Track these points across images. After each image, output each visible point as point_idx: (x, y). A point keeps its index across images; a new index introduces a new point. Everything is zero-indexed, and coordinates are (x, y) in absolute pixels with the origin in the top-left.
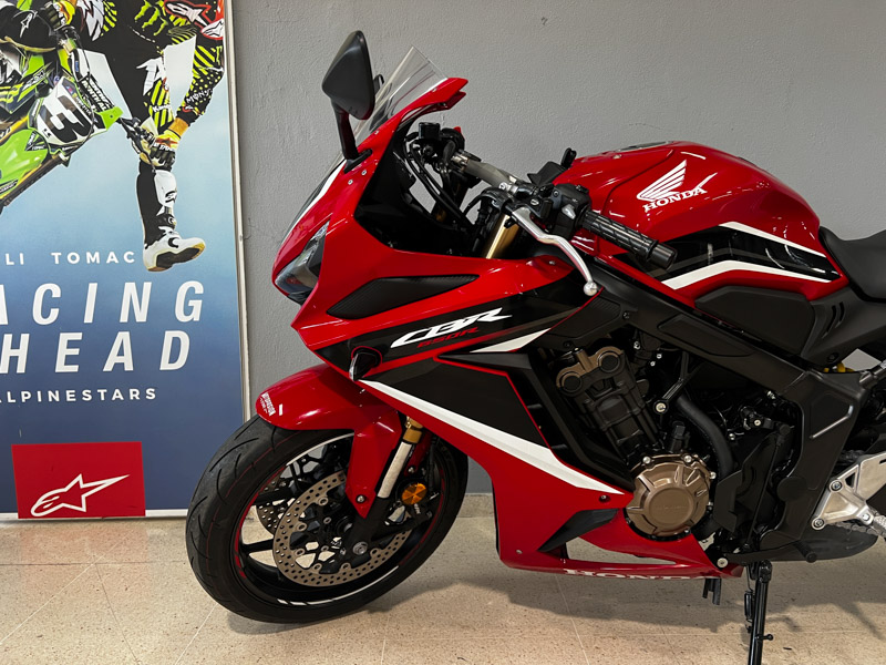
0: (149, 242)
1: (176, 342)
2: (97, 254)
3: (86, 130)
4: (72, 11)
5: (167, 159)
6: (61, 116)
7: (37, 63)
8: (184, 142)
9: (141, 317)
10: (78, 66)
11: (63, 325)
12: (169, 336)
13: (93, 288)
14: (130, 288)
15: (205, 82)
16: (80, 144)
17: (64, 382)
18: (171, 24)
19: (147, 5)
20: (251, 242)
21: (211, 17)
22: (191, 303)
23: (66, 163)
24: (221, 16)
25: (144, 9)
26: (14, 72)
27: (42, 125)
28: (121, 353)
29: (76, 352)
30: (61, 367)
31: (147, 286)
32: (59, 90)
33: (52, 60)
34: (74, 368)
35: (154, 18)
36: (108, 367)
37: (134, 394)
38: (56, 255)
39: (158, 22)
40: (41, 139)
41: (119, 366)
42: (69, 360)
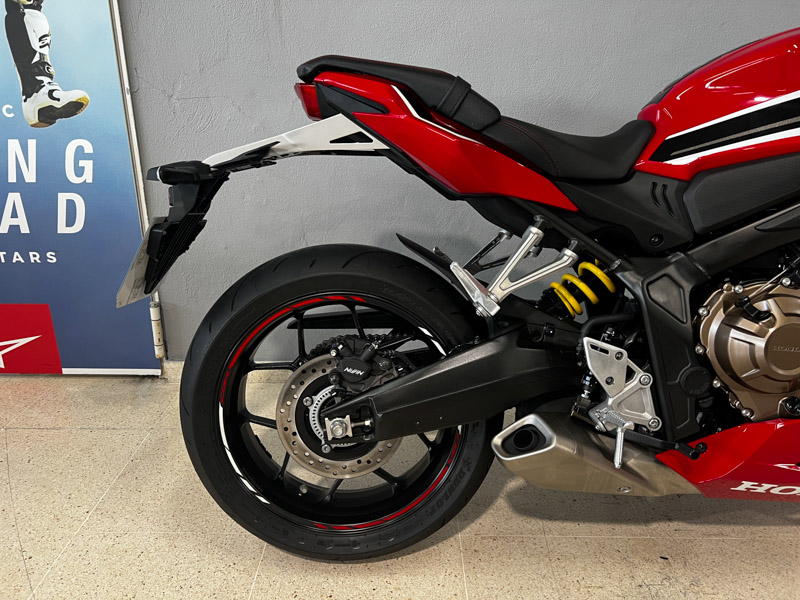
0: (28, 93)
1: (71, 205)
9: (30, 176)
12: (63, 198)
14: (14, 146)
20: (141, 95)
22: (82, 163)
28: (14, 215)
31: (32, 144)
36: (4, 229)
37: (34, 257)
41: (14, 229)
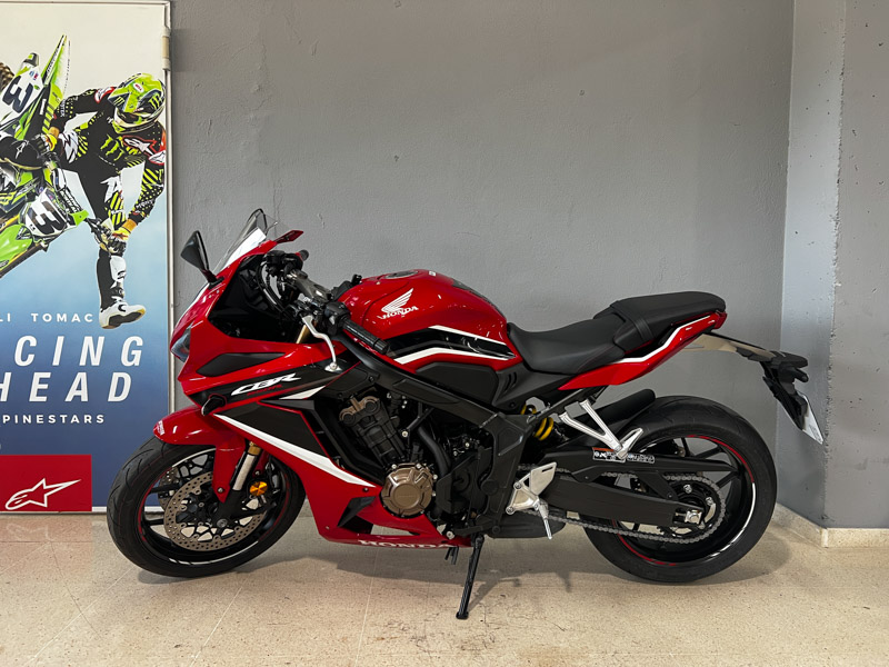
0: (104, 307)
1: (121, 381)
2: (65, 316)
3: (61, 226)
4: (54, 142)
5: (120, 248)
6: (43, 216)
7: (27, 178)
9: (96, 361)
10: (57, 181)
11: (35, 367)
12: (116, 376)
13: (60, 340)
14: (88, 341)
15: (150, 195)
16: (56, 236)
17: (35, 409)
18: (127, 153)
19: (110, 139)
20: (181, 308)
21: (156, 149)
22: (133, 352)
23: (45, 249)
24: (163, 149)
25: (107, 142)
26: (10, 183)
27: (29, 222)
28: (79, 388)
29: (45, 386)
30: (34, 398)
31: (101, 340)
32: (43, 197)
33: (39, 177)
34: (44, 399)
35: (115, 148)
36: (69, 398)
37: (88, 419)
38: (35, 315)
39: (118, 151)
40: (28, 231)
41: (77, 398)
42: (40, 392)
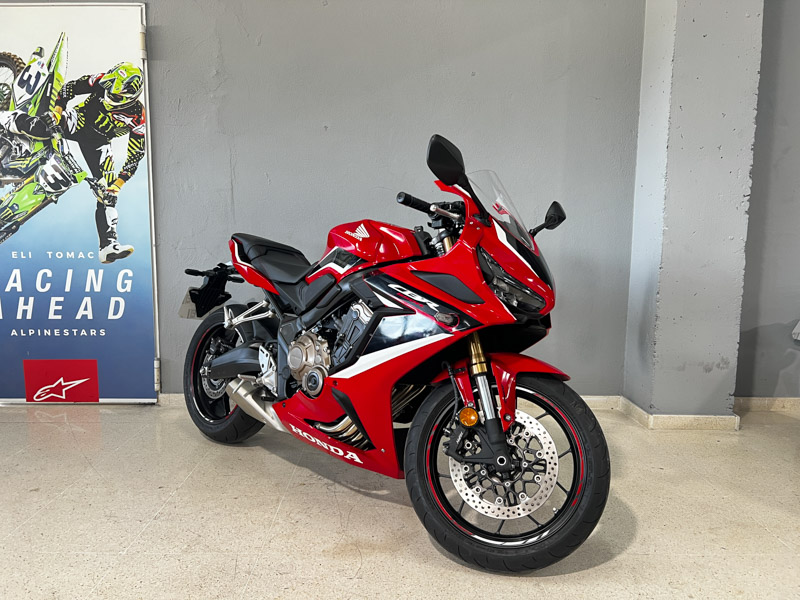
0: (102, 247)
1: (117, 303)
2: (73, 254)
3: (67, 184)
4: (59, 118)
5: (113, 201)
6: (53, 176)
7: (39, 146)
8: (122, 191)
9: (97, 289)
10: (63, 148)
11: (52, 293)
12: (113, 300)
13: (70, 272)
14: (91, 273)
15: (134, 159)
16: (64, 192)
17: (53, 324)
18: (115, 125)
19: (102, 115)
20: (161, 247)
21: (138, 122)
22: (126, 281)
23: (56, 202)
24: (143, 122)
25: (100, 117)
27: (42, 181)
28: (86, 309)
29: (60, 308)
30: (52, 316)
31: (101, 272)
32: (52, 161)
33: (48, 144)
34: (59, 317)
35: (106, 122)
36: (78, 317)
37: (93, 332)
38: (50, 253)
39: (108, 125)
40: (42, 188)
41: (84, 317)
42: (56, 312)
